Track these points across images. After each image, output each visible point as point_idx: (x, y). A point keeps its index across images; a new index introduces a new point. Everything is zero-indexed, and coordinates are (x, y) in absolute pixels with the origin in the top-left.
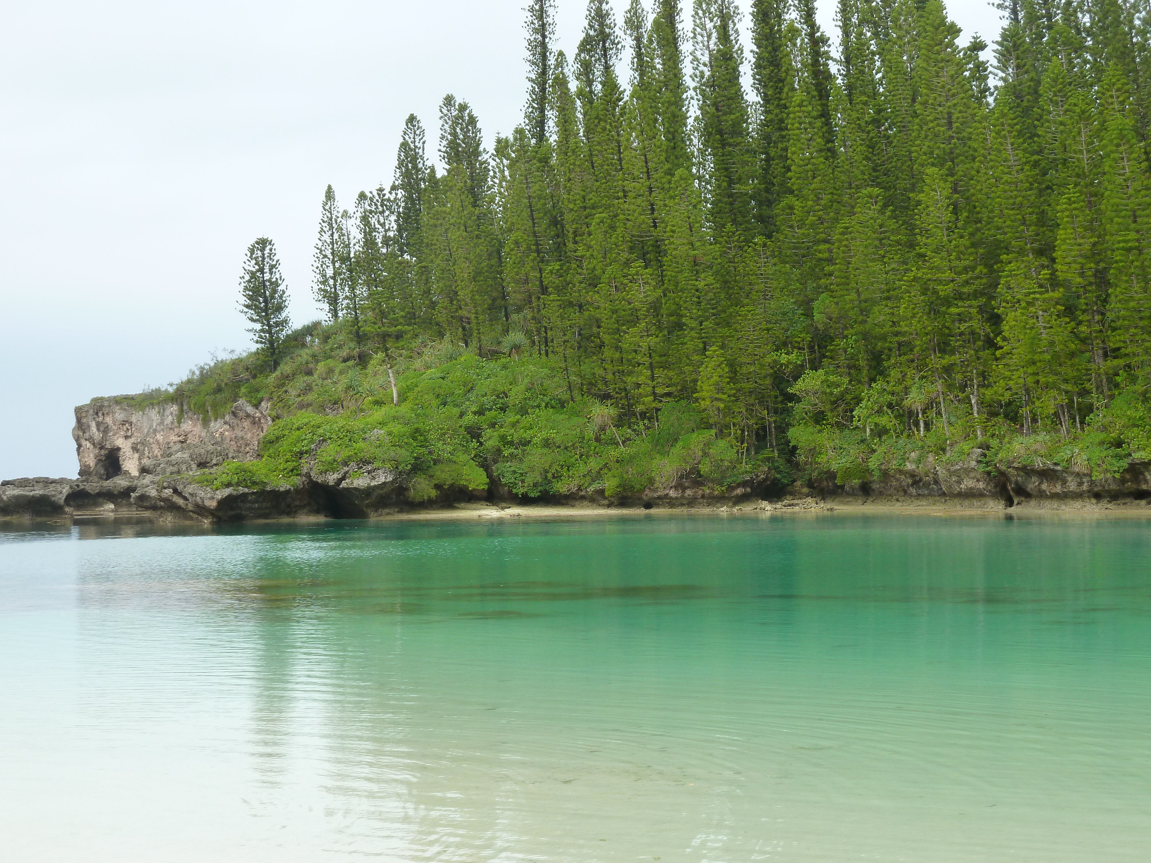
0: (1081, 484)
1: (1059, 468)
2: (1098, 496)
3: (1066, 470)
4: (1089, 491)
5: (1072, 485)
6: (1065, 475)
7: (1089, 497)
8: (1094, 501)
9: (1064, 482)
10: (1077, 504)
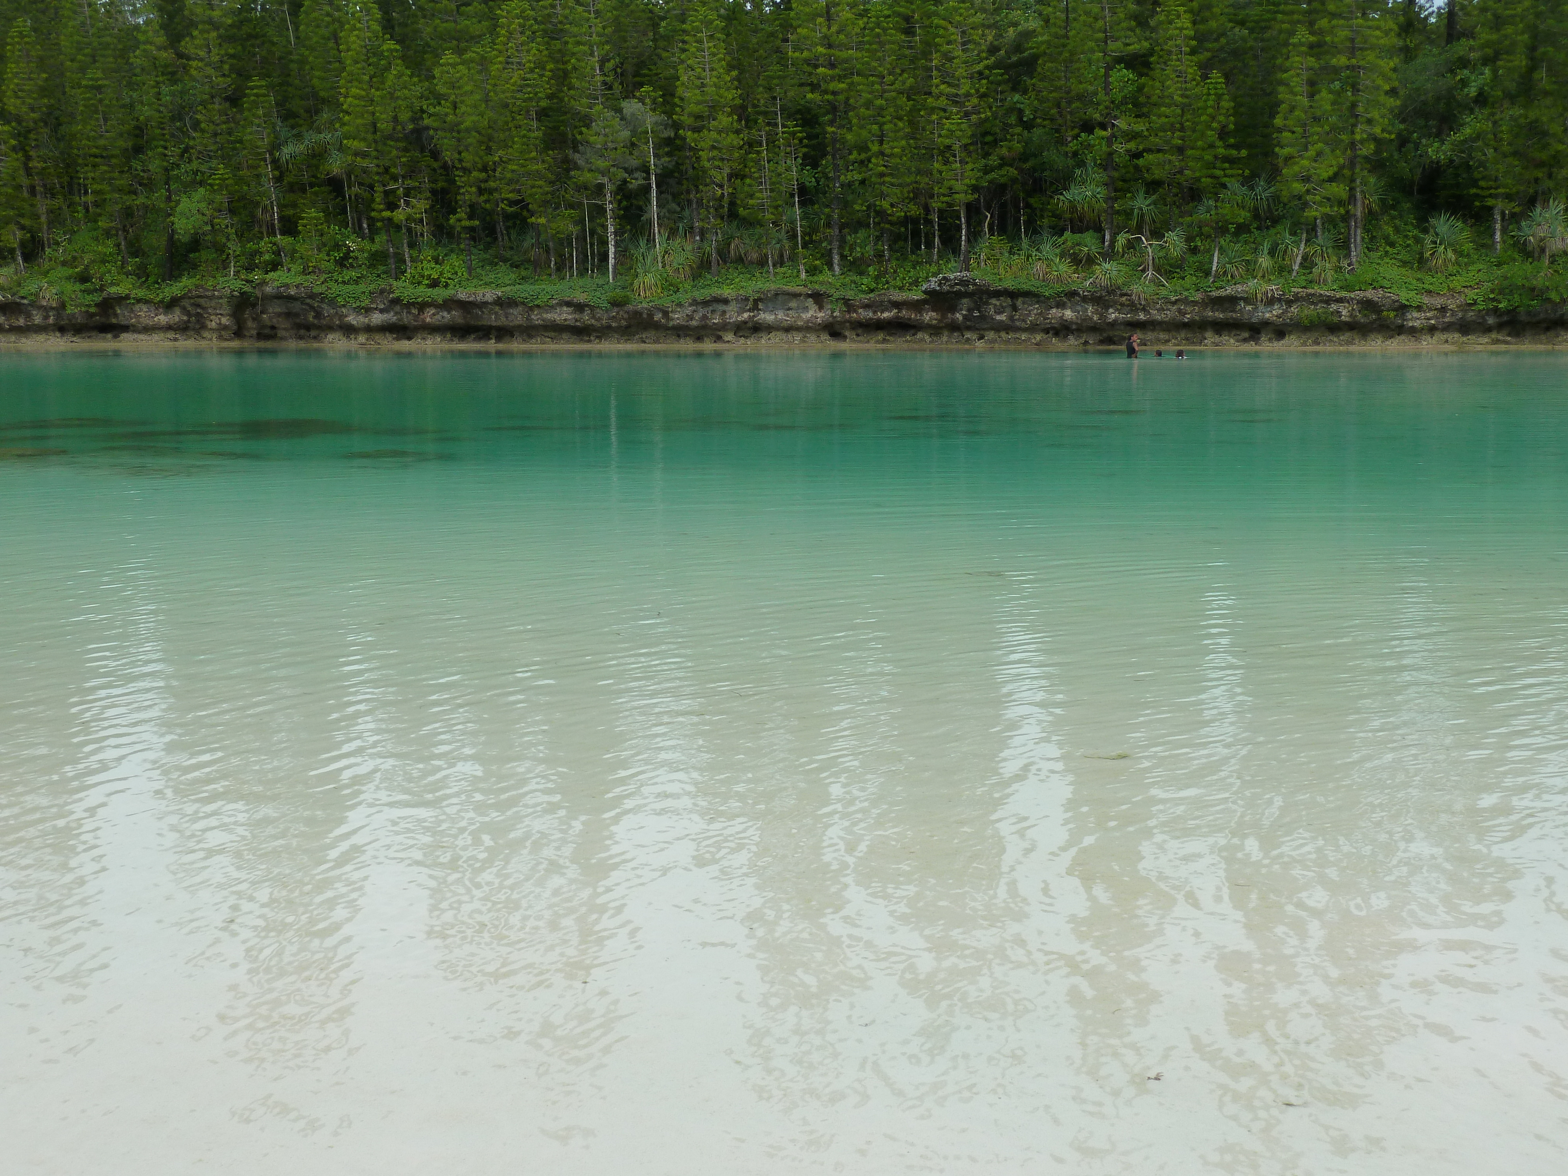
0: (46, 317)
1: (25, 301)
2: (62, 329)
3: (32, 304)
4: (54, 325)
5: (38, 319)
6: (30, 308)
7: (53, 331)
8: (58, 334)
9: (28, 316)
10: (41, 337)
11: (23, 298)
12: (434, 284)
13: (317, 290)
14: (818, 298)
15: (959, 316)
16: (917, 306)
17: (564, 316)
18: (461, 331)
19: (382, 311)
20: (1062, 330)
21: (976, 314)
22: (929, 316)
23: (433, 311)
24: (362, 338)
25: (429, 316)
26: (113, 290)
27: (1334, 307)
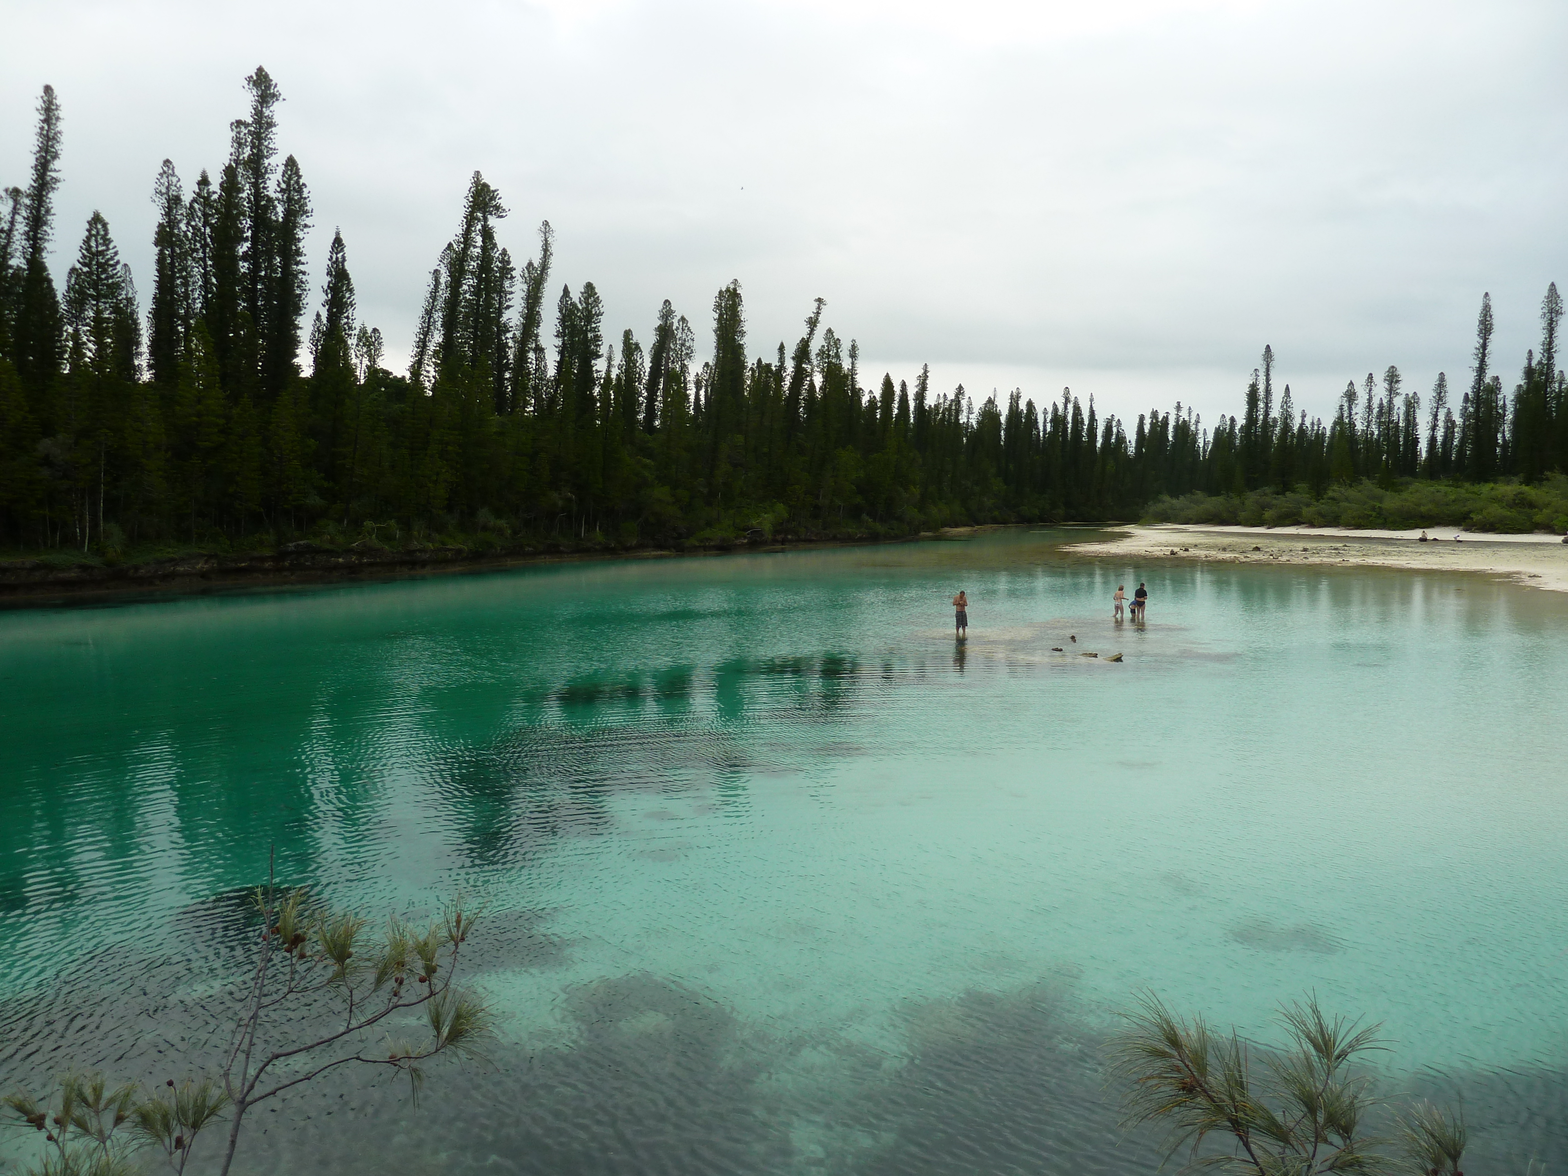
15: (287, 564)
20: (335, 568)
21: (296, 562)
22: (268, 565)
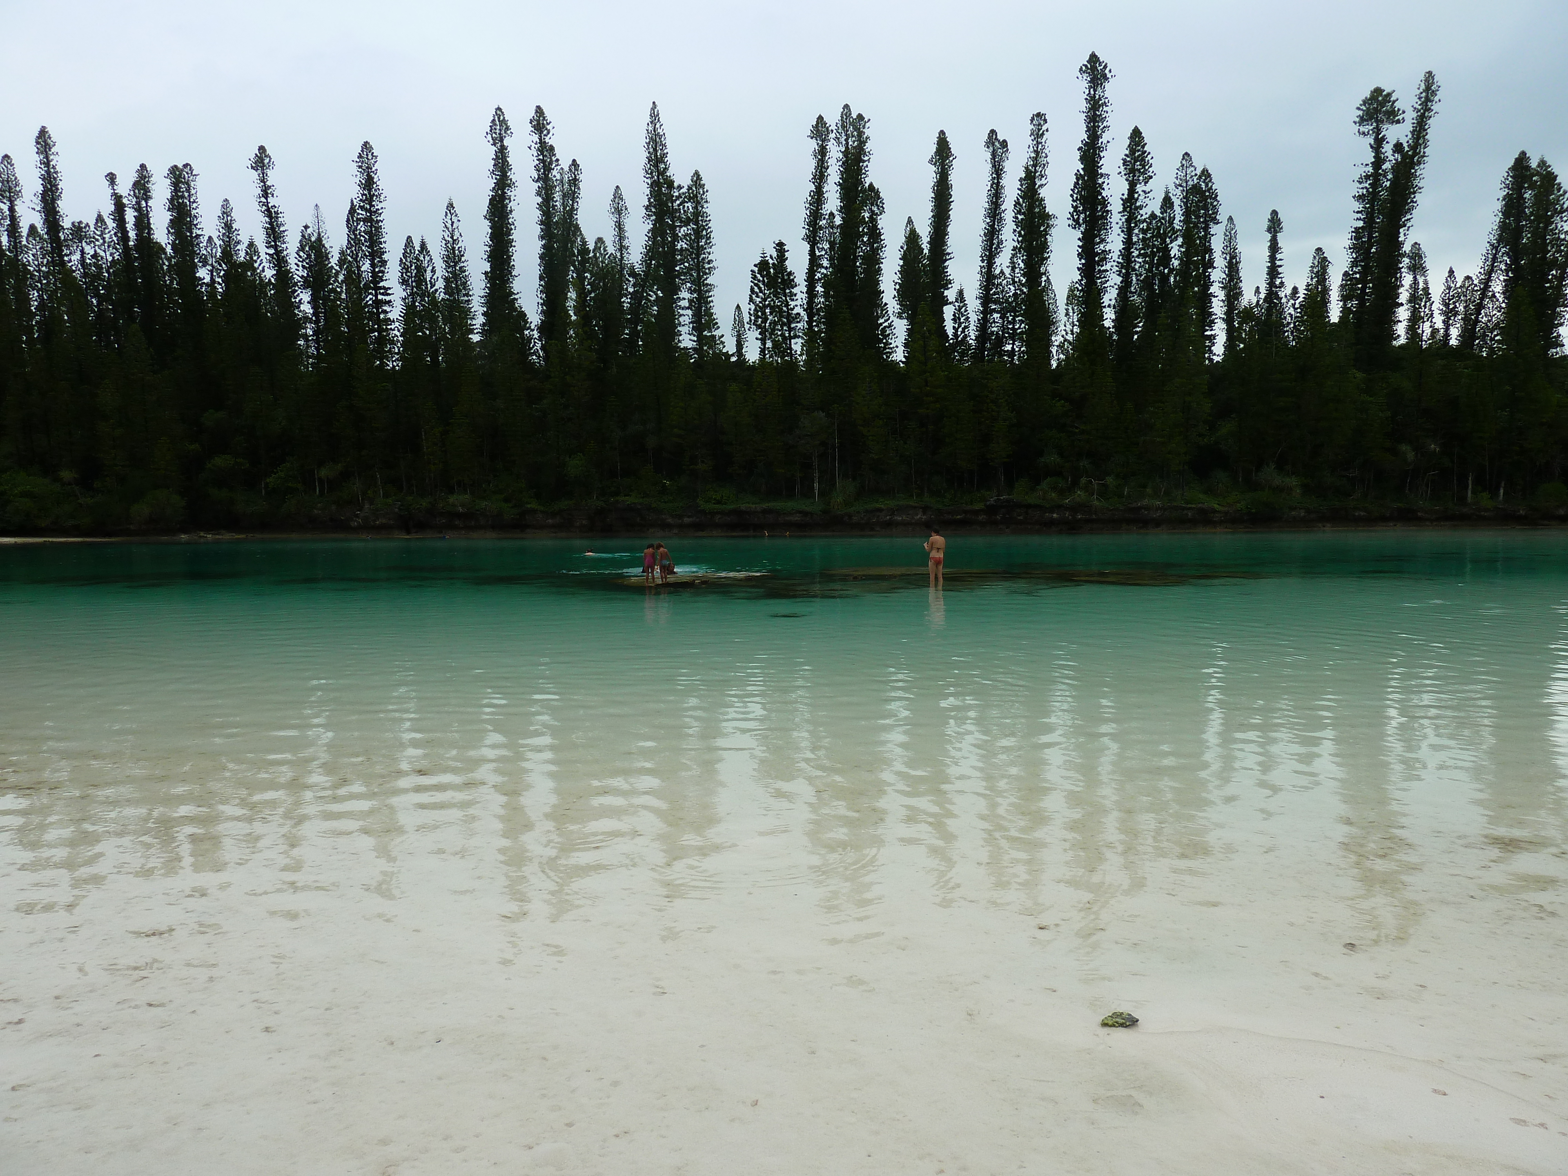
11: (477, 510)
12: (719, 502)
13: (654, 506)
14: (925, 509)
15: (998, 517)
16: (977, 513)
17: (797, 518)
18: (732, 527)
19: (689, 517)
20: (1051, 523)
21: (1007, 516)
22: (982, 517)
23: (719, 516)
24: (675, 531)
25: (717, 518)
26: (529, 506)
27: (1185, 512)
